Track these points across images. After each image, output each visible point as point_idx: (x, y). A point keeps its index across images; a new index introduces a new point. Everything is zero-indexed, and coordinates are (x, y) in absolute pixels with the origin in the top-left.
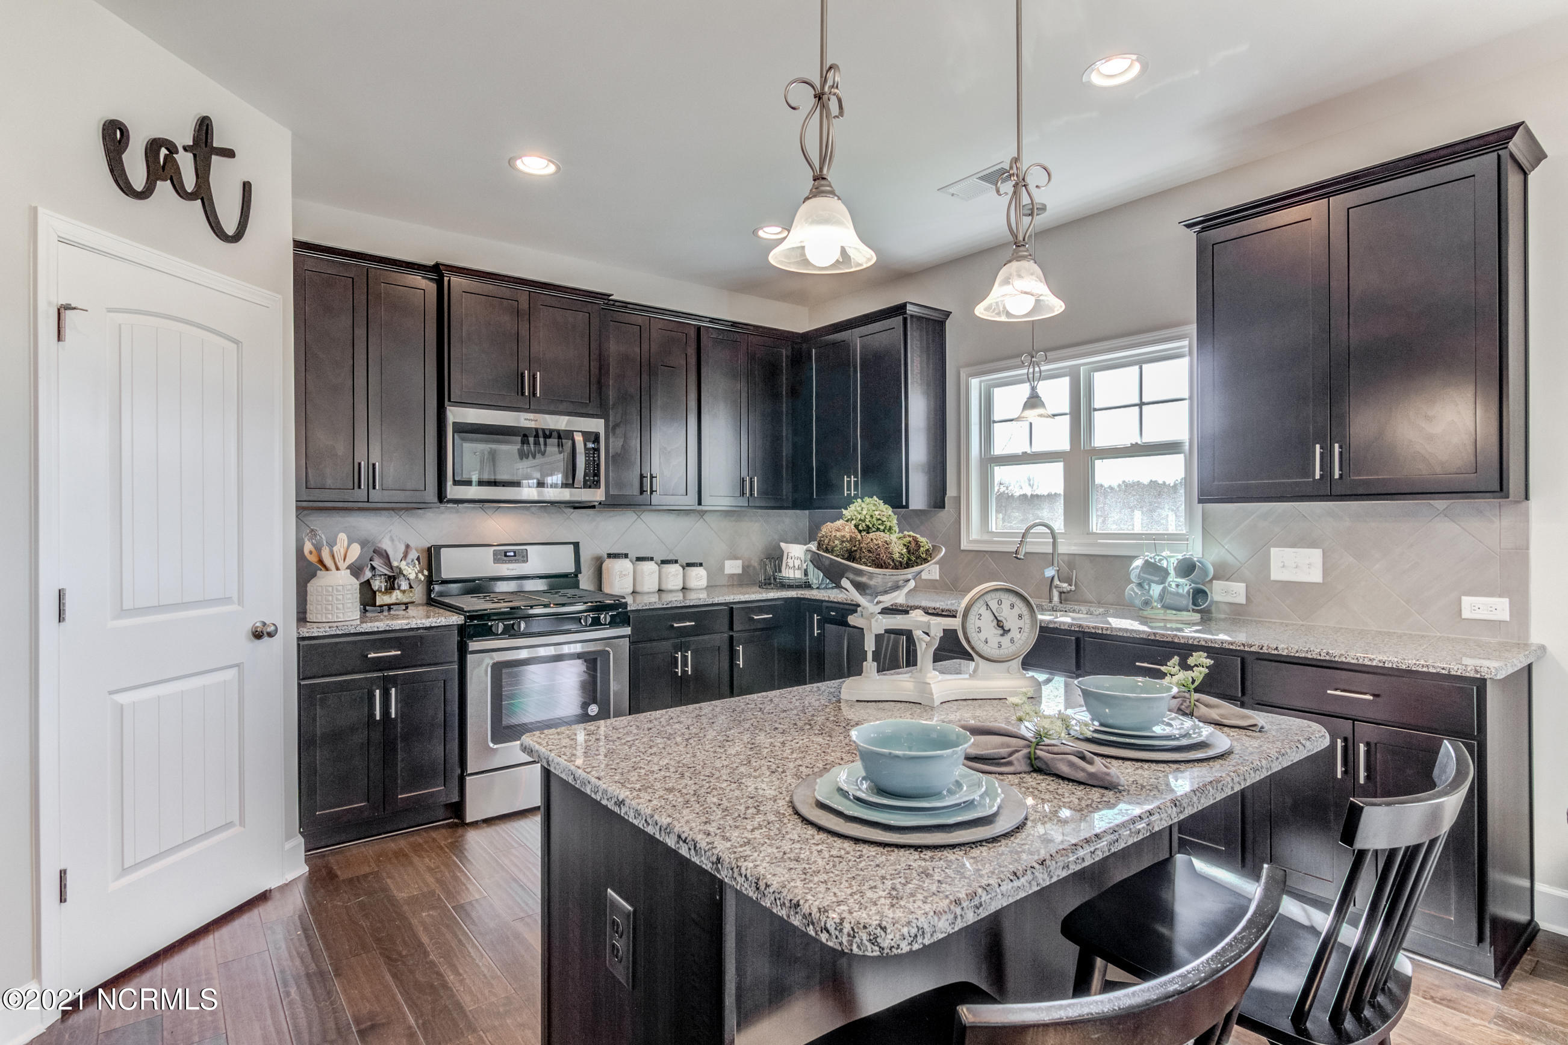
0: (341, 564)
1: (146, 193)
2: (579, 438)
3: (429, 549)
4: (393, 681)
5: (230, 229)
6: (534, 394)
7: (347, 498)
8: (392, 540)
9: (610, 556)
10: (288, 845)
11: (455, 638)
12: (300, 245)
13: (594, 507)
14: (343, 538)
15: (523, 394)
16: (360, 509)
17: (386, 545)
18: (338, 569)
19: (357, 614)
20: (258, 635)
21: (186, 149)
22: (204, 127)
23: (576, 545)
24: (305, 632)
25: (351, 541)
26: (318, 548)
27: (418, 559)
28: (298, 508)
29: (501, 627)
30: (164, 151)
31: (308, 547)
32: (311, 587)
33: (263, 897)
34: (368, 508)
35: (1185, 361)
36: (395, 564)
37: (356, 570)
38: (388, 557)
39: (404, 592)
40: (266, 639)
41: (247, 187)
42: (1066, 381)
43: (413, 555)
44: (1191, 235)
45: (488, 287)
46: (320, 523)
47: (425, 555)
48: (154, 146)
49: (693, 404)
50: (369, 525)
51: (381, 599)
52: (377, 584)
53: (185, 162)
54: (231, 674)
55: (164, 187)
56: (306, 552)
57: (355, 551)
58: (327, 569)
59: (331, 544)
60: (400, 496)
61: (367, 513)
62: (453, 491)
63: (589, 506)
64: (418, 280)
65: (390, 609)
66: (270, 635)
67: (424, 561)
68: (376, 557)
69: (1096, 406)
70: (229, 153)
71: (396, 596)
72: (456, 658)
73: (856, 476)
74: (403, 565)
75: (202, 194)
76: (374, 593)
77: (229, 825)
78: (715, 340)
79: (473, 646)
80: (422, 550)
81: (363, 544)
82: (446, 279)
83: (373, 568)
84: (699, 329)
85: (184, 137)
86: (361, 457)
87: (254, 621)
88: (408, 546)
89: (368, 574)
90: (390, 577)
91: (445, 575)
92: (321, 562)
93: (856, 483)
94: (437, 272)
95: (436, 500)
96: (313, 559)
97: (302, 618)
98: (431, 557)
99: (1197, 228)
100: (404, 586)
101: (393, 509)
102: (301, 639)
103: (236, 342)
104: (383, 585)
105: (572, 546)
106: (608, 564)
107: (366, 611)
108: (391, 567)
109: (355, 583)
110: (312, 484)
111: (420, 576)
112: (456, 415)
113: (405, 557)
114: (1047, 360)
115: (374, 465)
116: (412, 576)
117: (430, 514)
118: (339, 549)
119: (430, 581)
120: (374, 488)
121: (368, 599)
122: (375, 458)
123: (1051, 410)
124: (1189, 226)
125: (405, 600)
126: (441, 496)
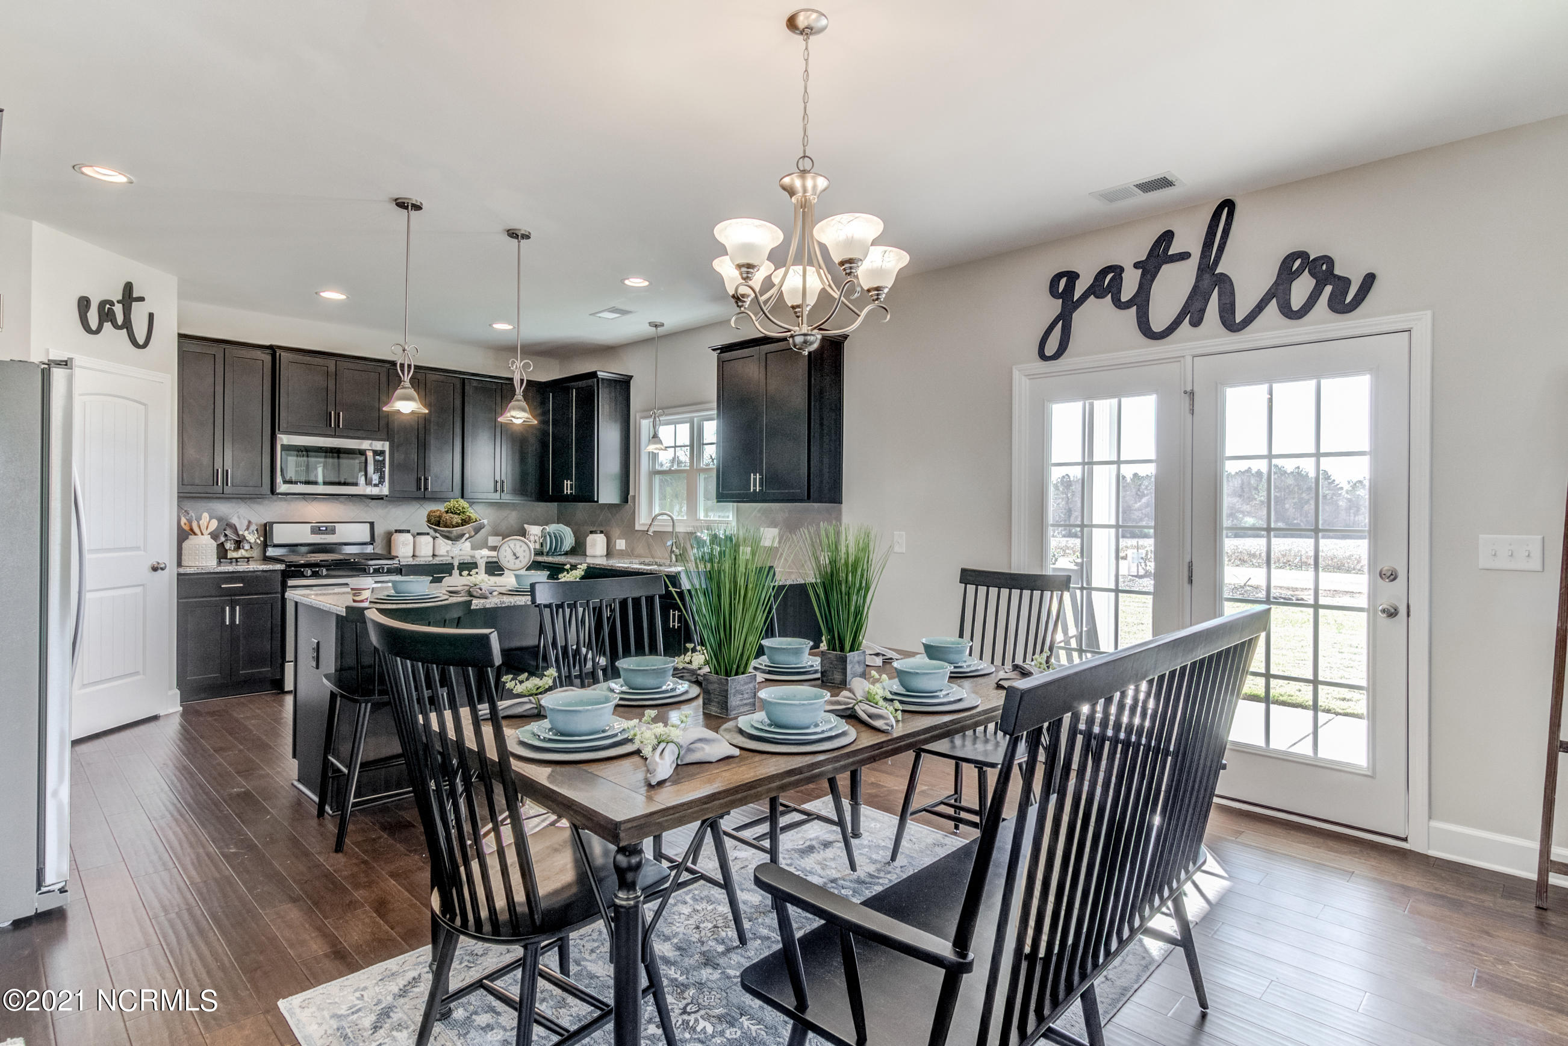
0: (204, 531)
1: (98, 331)
2: (370, 454)
3: (265, 525)
4: (237, 602)
5: (141, 342)
6: (339, 426)
7: (209, 491)
8: (239, 517)
9: (396, 531)
10: (170, 693)
11: (279, 577)
12: (182, 336)
13: (382, 499)
14: (206, 516)
15: (330, 425)
16: (217, 498)
17: (235, 521)
18: (202, 534)
19: (214, 562)
20: (155, 569)
21: (118, 302)
22: (128, 288)
23: (372, 524)
24: (182, 571)
25: (211, 518)
26: (190, 522)
27: (257, 530)
28: (179, 497)
29: (309, 573)
30: (108, 306)
31: (183, 521)
32: (185, 545)
33: (155, 718)
34: (223, 497)
35: (715, 422)
36: (241, 533)
37: (214, 536)
38: (236, 529)
39: (247, 550)
40: (160, 571)
41: (151, 316)
42: (688, 425)
43: (253, 527)
44: (715, 354)
45: (307, 359)
46: (192, 507)
47: (263, 528)
48: (102, 304)
49: (458, 431)
50: (224, 508)
51: (230, 555)
52: (228, 546)
53: (118, 309)
54: (139, 590)
55: (108, 326)
56: (182, 523)
57: (214, 524)
58: (195, 534)
59: (199, 519)
60: (243, 490)
61: (223, 500)
62: (282, 488)
63: (379, 498)
64: (258, 354)
65: (237, 562)
66: (162, 569)
67: (262, 532)
68: (228, 529)
69: (705, 442)
70: (142, 299)
71: (241, 553)
72: (280, 590)
73: (571, 481)
74: (246, 534)
75: (127, 325)
76: (226, 550)
77: (136, 673)
78: (476, 388)
79: (291, 583)
80: (261, 525)
81: (220, 520)
82: (278, 354)
83: (226, 535)
84: (464, 379)
85: (116, 295)
86: (218, 465)
87: (153, 561)
88: (250, 522)
89: (223, 539)
90: (237, 541)
91: (276, 541)
92: (192, 530)
93: (571, 485)
94: (272, 349)
95: (269, 493)
96: (186, 528)
97: (179, 564)
98: (266, 531)
99: (719, 351)
100: (247, 546)
101: (240, 498)
102: (179, 574)
103: (145, 405)
104: (233, 546)
105: (368, 525)
106: (396, 536)
107: (220, 562)
108: (238, 535)
109: (214, 544)
110: (186, 482)
111: (258, 541)
112: (284, 439)
113: (247, 529)
114: (664, 414)
115: (227, 471)
116: (252, 541)
117: (266, 502)
118: (204, 522)
119: (265, 545)
120: (227, 485)
121: (222, 554)
122: (228, 466)
123: (665, 445)
124: (714, 350)
125: (247, 556)
126: (273, 491)
